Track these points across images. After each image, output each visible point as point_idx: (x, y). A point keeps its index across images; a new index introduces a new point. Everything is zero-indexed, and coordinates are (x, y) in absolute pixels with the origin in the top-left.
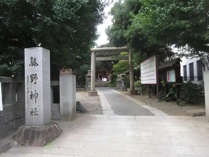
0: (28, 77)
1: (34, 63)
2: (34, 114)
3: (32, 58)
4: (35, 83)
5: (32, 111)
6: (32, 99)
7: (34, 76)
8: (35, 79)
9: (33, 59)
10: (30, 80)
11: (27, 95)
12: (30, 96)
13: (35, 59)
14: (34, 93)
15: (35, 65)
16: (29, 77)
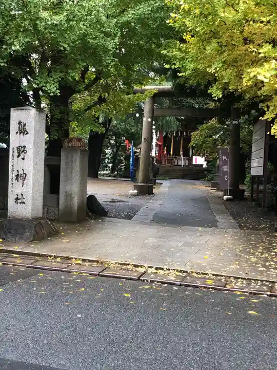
0: (13, 149)
1: (23, 130)
2: (19, 201)
3: (20, 123)
4: (23, 159)
5: (17, 198)
6: (18, 181)
7: (23, 149)
8: (23, 153)
9: (22, 124)
10: (16, 154)
11: (12, 175)
12: (16, 176)
13: (25, 125)
14: (21, 172)
15: (24, 133)
16: (16, 149)
